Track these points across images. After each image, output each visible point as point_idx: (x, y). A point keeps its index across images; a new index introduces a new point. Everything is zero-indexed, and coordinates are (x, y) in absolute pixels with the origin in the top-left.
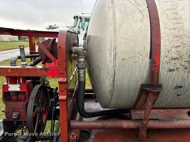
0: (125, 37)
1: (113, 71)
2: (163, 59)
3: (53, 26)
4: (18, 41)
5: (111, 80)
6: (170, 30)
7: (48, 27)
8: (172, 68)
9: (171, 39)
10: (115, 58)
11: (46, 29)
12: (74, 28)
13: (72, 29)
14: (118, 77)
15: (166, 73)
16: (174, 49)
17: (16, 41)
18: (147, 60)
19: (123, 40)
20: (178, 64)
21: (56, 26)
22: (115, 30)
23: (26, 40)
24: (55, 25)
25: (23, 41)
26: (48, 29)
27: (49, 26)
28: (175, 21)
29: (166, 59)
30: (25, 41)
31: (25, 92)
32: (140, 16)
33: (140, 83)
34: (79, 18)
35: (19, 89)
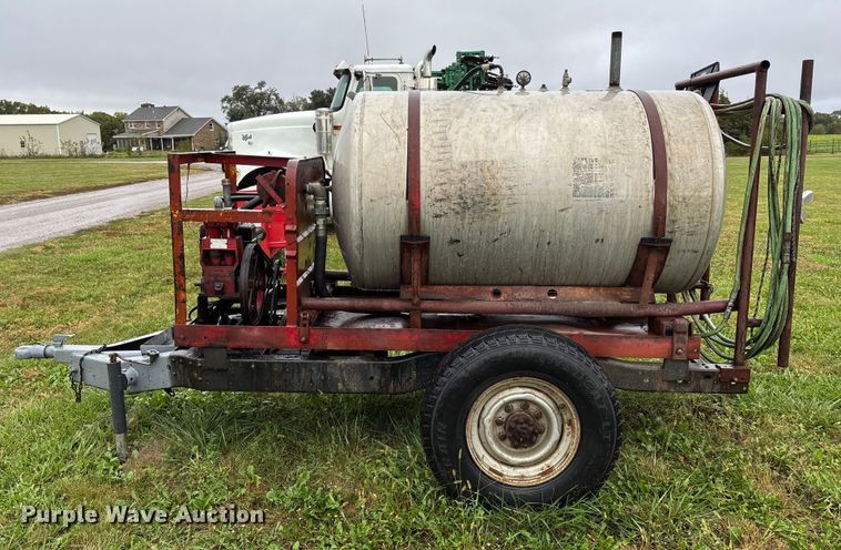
0: (373, 170)
1: (359, 218)
2: (425, 201)
3: (252, 87)
4: (102, 156)
5: (358, 230)
6: (433, 161)
7: (231, 95)
8: (438, 213)
9: (434, 173)
10: (361, 199)
11: (223, 101)
12: (335, 114)
13: (328, 117)
14: (366, 224)
15: (431, 219)
16: (438, 187)
17: (93, 156)
18: (403, 202)
19: (371, 175)
20: (445, 206)
21: (263, 90)
22: (360, 162)
23: (134, 149)
24: (261, 85)
25: (125, 154)
26: (229, 101)
27: (235, 88)
28: (441, 150)
29: (429, 200)
30: (130, 155)
31: (233, 252)
32: (395, 142)
33: (398, 235)
34: (353, 75)
35: (225, 247)
